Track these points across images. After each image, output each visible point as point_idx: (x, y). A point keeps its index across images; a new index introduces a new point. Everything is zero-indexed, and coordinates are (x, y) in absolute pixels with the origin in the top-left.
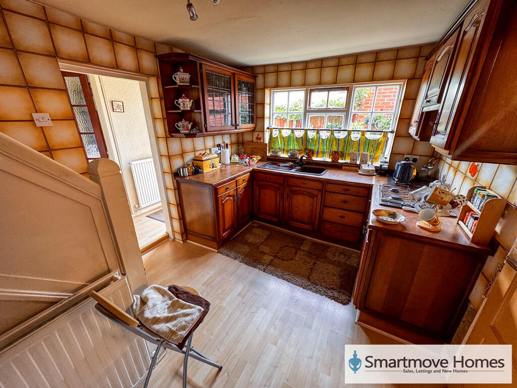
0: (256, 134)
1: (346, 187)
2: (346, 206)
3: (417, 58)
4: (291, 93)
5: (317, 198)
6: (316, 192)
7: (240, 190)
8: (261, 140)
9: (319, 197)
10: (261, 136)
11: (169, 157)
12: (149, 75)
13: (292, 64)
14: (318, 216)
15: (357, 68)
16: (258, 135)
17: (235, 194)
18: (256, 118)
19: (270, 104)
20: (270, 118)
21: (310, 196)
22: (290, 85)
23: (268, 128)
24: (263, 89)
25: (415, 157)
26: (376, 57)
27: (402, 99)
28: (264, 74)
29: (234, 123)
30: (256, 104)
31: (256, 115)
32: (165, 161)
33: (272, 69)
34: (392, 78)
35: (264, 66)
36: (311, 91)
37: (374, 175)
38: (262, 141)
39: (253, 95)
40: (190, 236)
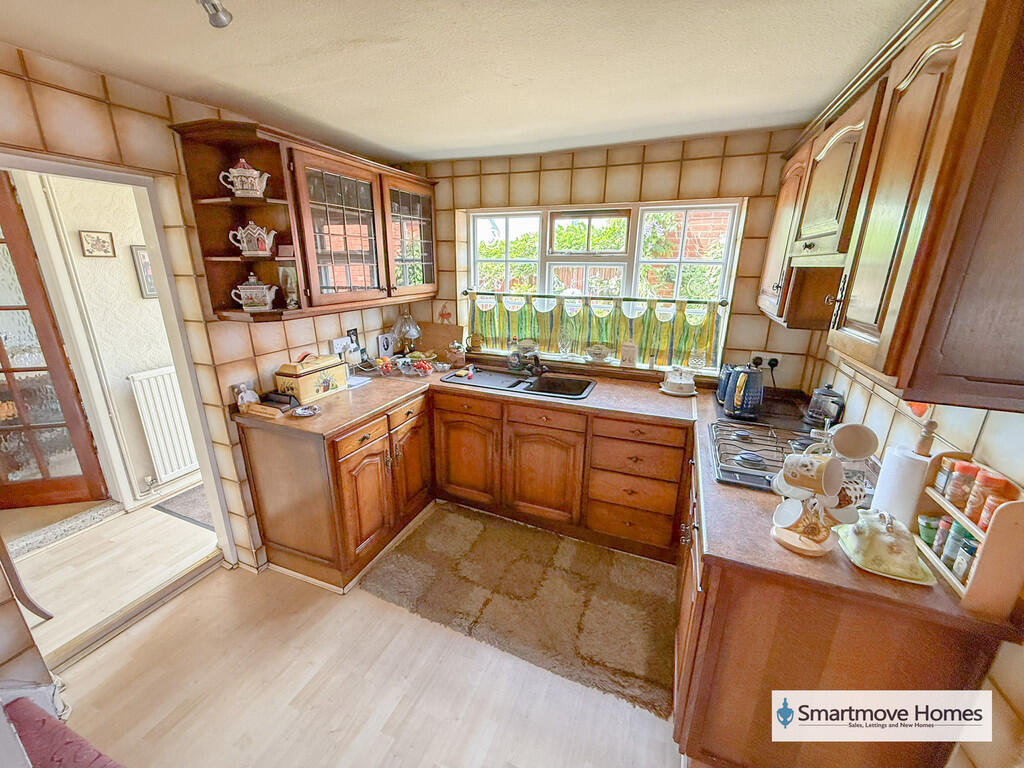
0: (439, 306)
1: (636, 426)
2: (639, 468)
3: (766, 154)
4: (511, 220)
5: (575, 451)
6: (570, 438)
7: (400, 437)
8: (450, 320)
9: (580, 447)
10: (450, 308)
11: (216, 369)
12: (155, 173)
13: (510, 159)
14: (578, 491)
15: (645, 171)
16: (444, 307)
17: (387, 447)
18: (438, 271)
19: (468, 242)
20: (468, 271)
21: (559, 446)
22: (509, 203)
23: (466, 293)
24: (453, 210)
25: (774, 356)
26: (683, 151)
27: (740, 236)
28: (453, 178)
29: (383, 284)
30: (437, 241)
31: (437, 265)
32: (206, 378)
33: (469, 169)
34: (718, 194)
35: (452, 162)
36: (554, 216)
37: (693, 396)
38: (452, 320)
39: (430, 223)
40: (277, 556)
